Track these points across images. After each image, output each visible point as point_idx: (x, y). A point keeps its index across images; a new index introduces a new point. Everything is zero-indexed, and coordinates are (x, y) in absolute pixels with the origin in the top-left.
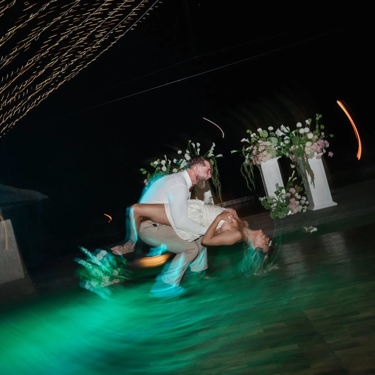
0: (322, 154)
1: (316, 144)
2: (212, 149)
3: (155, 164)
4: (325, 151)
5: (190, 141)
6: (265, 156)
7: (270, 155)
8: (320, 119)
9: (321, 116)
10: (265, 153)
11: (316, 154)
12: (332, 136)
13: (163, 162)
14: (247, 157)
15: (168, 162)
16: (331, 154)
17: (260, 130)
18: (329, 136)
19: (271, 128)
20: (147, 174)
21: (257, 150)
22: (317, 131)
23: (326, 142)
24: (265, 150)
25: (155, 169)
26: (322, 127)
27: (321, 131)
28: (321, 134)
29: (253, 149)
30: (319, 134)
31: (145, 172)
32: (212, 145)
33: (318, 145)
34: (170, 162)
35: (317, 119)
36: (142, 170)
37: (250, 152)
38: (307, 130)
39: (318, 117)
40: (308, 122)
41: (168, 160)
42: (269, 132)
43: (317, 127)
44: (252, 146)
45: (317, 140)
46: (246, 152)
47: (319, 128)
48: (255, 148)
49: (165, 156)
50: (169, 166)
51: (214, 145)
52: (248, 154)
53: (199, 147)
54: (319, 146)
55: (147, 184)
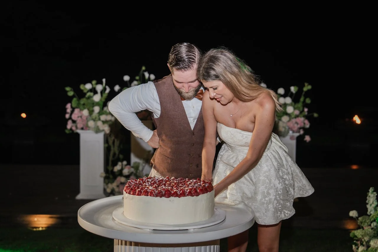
0: (297, 135)
1: (294, 120)
3: (85, 89)
4: (302, 132)
5: (144, 68)
8: (308, 91)
9: (310, 87)
11: (291, 132)
12: (316, 115)
13: (99, 88)
15: (105, 89)
16: (308, 138)
18: (313, 115)
20: (73, 97)
22: (300, 105)
23: (307, 122)
25: (85, 94)
26: (308, 101)
27: (305, 105)
28: (303, 111)
30: (301, 109)
31: (71, 94)
33: (297, 123)
34: (108, 90)
35: (305, 89)
36: (68, 89)
38: (288, 100)
39: (307, 87)
40: (293, 89)
41: (107, 87)
43: (302, 99)
45: (297, 116)
47: (304, 101)
49: (104, 80)
50: (105, 95)
54: (296, 125)
55: (69, 110)
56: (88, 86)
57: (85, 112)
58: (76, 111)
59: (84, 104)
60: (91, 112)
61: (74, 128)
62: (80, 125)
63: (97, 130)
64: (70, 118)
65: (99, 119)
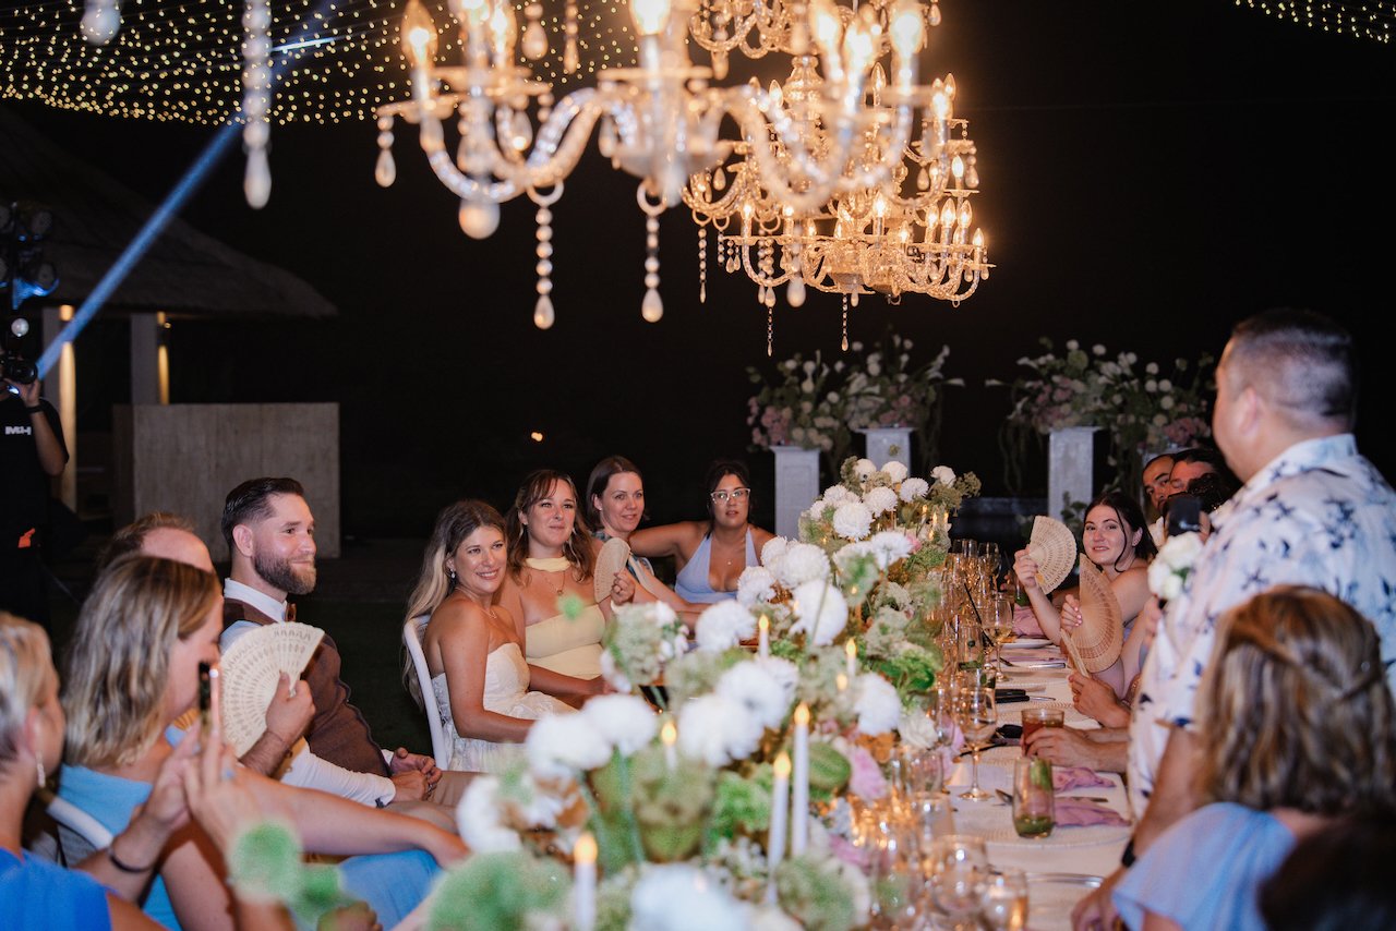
1: (1176, 424)
2: (940, 360)
3: (787, 370)
5: (890, 327)
6: (1063, 417)
7: (1075, 418)
10: (1066, 408)
13: (810, 367)
14: (1019, 406)
15: (820, 369)
17: (1073, 345)
19: (1100, 350)
20: (760, 385)
21: (1051, 395)
24: (1067, 401)
25: (784, 379)
29: (1040, 391)
31: (756, 379)
32: (940, 350)
33: (1183, 428)
34: (826, 371)
35: (1202, 364)
36: (751, 370)
37: (1033, 395)
38: (1166, 385)
39: (1205, 360)
40: (1180, 363)
41: (824, 366)
42: (1092, 357)
44: (1041, 383)
45: (1181, 416)
46: (1022, 393)
48: (1047, 389)
49: (818, 353)
50: (820, 381)
51: (946, 351)
52: (1025, 400)
53: (909, 352)
54: (1182, 432)
55: (755, 410)
56: (791, 364)
57: (787, 413)
58: (769, 411)
59: (782, 398)
60: (797, 413)
61: (764, 444)
62: (775, 437)
63: (808, 446)
64: (758, 423)
65: (813, 426)
